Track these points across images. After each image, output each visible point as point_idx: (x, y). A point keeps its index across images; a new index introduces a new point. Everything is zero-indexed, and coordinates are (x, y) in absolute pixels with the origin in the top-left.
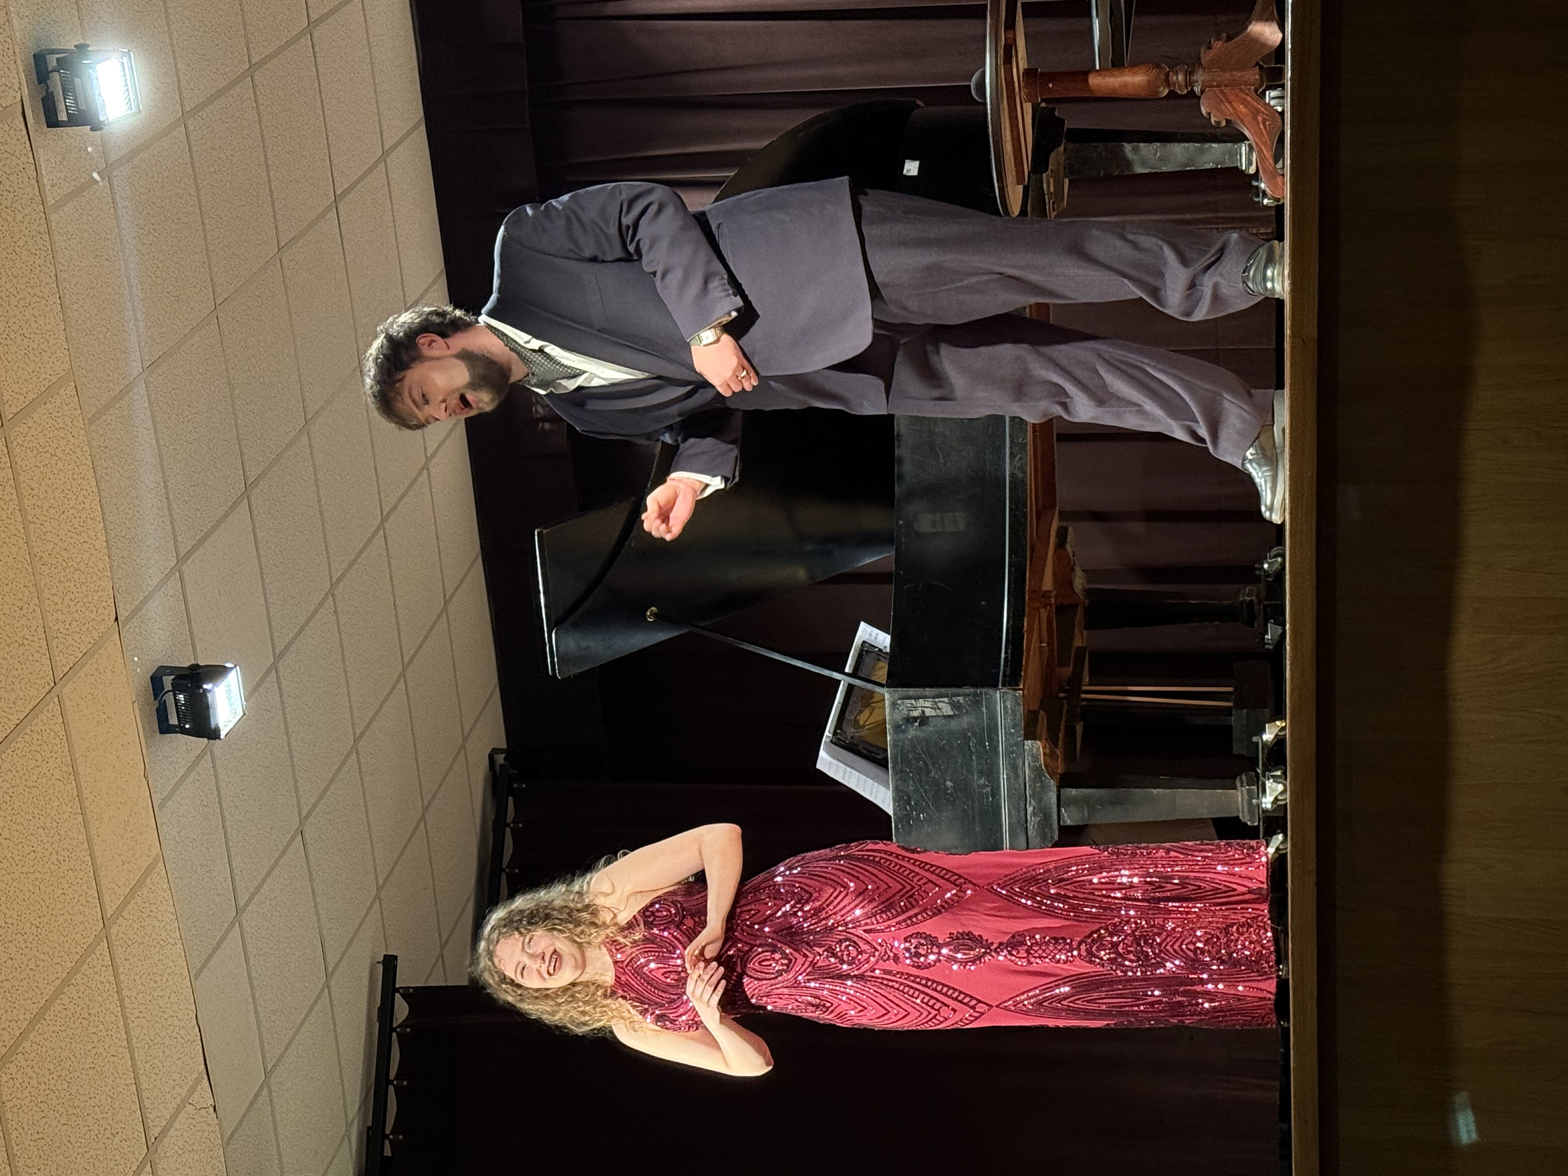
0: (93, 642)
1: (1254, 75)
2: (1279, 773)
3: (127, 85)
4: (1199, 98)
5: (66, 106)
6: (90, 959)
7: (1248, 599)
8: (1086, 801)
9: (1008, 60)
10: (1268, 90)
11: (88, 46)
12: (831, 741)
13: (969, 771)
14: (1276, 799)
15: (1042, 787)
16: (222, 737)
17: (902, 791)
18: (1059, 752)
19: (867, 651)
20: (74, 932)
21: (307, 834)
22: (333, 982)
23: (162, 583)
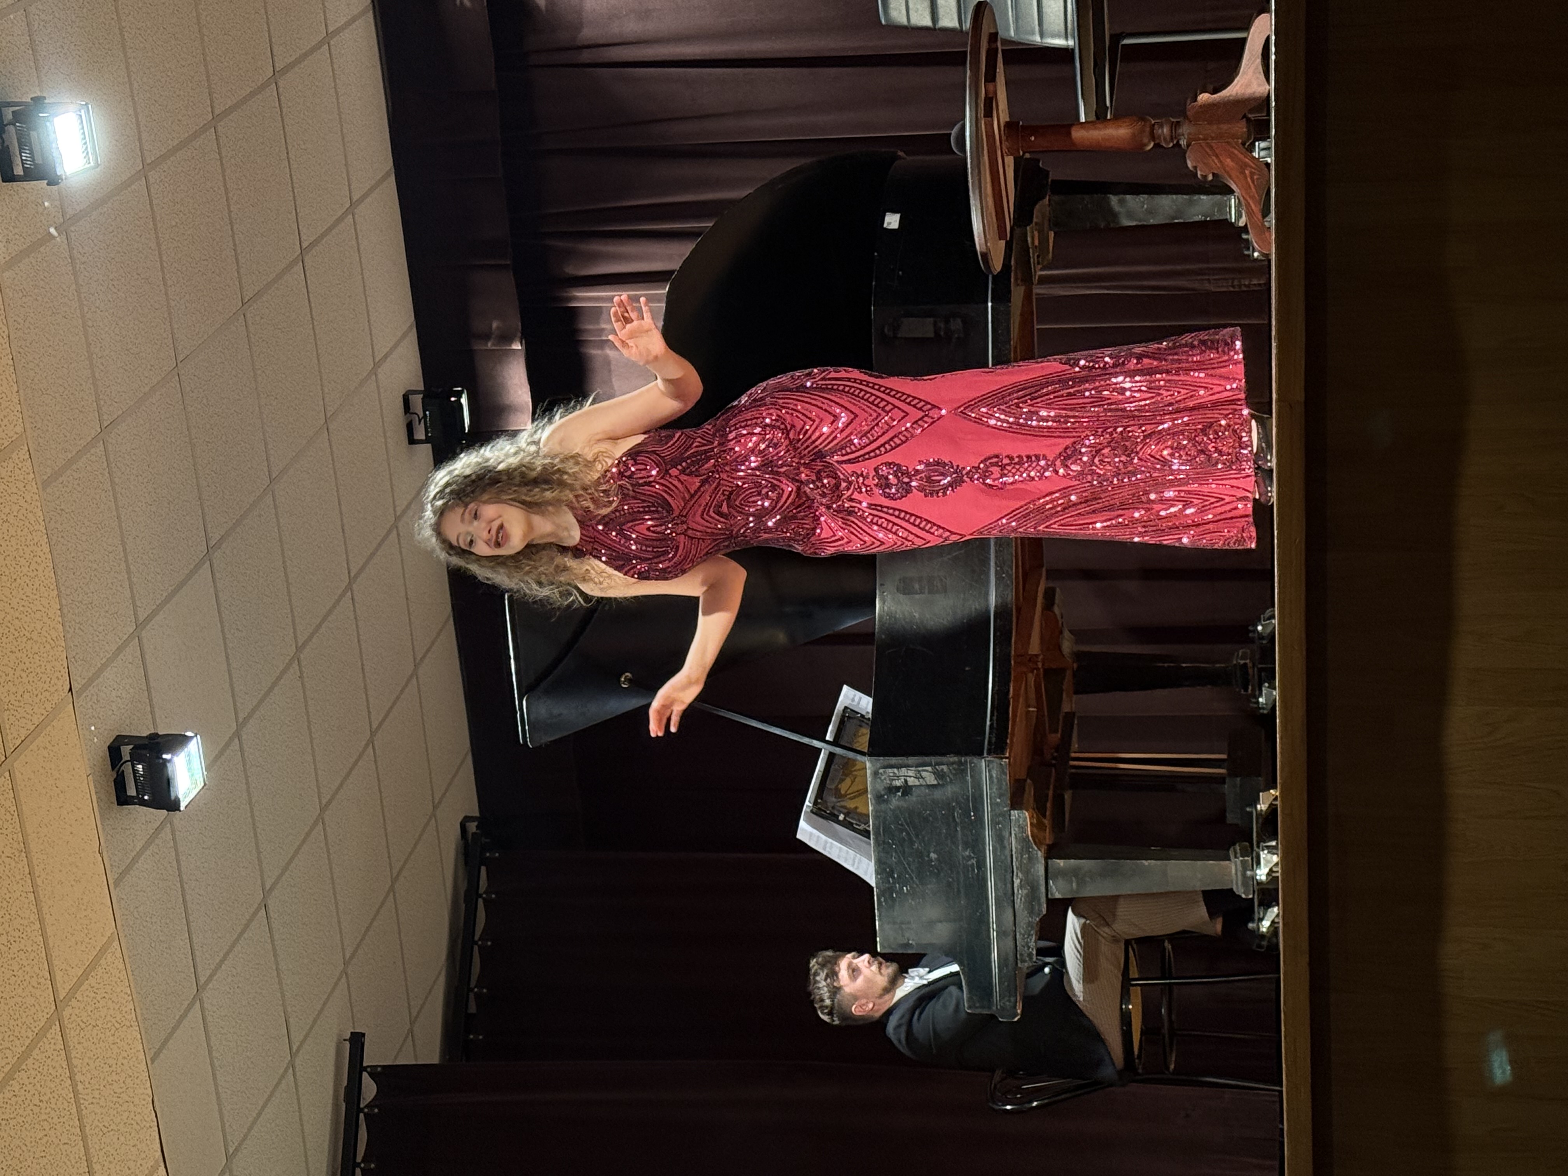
0: (46, 714)
1: (1241, 128)
2: (1274, 843)
4: (1185, 152)
5: (22, 160)
6: (41, 1044)
7: (1242, 662)
8: (1075, 873)
9: (988, 114)
10: (1258, 140)
11: (45, 98)
12: (812, 811)
13: (953, 843)
14: (1271, 870)
15: (1030, 858)
16: (182, 808)
17: (885, 863)
18: (1046, 822)
19: (849, 717)
20: (24, 1015)
21: (271, 908)
22: (298, 1062)
23: (120, 649)
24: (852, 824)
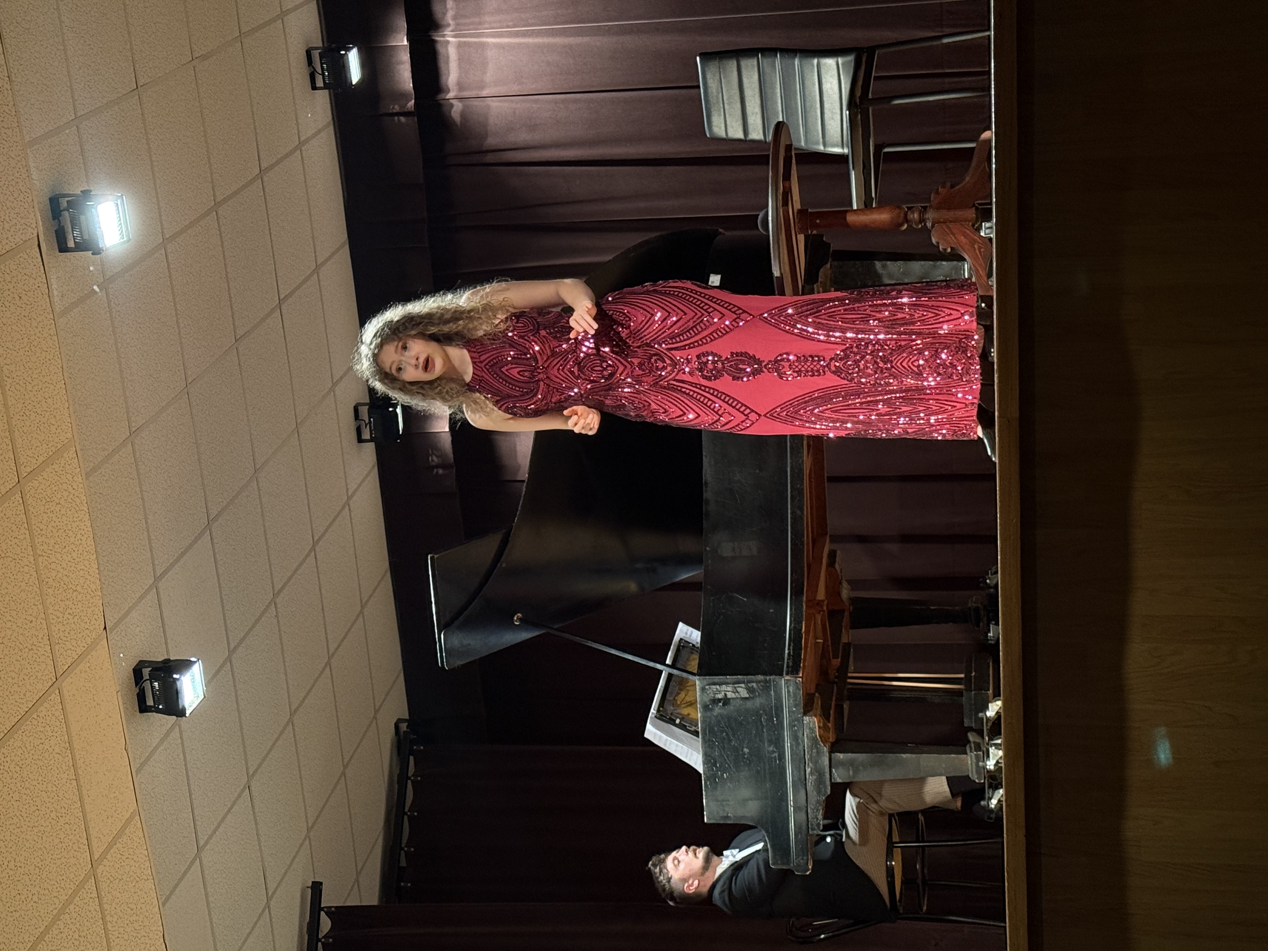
0: (86, 646)
1: (971, 214)
2: (999, 741)
3: (120, 220)
4: (931, 231)
5: (74, 236)
6: (81, 893)
7: (975, 605)
8: (851, 763)
9: (785, 204)
10: (984, 221)
11: (91, 191)
12: (656, 717)
13: (761, 741)
14: (998, 762)
15: (818, 752)
16: (187, 715)
17: (710, 756)
18: (830, 725)
19: (683, 646)
20: (68, 872)
21: (253, 788)
22: (272, 903)
23: (142, 597)
24: (685, 726)
